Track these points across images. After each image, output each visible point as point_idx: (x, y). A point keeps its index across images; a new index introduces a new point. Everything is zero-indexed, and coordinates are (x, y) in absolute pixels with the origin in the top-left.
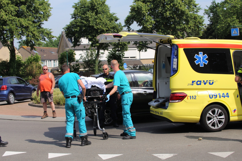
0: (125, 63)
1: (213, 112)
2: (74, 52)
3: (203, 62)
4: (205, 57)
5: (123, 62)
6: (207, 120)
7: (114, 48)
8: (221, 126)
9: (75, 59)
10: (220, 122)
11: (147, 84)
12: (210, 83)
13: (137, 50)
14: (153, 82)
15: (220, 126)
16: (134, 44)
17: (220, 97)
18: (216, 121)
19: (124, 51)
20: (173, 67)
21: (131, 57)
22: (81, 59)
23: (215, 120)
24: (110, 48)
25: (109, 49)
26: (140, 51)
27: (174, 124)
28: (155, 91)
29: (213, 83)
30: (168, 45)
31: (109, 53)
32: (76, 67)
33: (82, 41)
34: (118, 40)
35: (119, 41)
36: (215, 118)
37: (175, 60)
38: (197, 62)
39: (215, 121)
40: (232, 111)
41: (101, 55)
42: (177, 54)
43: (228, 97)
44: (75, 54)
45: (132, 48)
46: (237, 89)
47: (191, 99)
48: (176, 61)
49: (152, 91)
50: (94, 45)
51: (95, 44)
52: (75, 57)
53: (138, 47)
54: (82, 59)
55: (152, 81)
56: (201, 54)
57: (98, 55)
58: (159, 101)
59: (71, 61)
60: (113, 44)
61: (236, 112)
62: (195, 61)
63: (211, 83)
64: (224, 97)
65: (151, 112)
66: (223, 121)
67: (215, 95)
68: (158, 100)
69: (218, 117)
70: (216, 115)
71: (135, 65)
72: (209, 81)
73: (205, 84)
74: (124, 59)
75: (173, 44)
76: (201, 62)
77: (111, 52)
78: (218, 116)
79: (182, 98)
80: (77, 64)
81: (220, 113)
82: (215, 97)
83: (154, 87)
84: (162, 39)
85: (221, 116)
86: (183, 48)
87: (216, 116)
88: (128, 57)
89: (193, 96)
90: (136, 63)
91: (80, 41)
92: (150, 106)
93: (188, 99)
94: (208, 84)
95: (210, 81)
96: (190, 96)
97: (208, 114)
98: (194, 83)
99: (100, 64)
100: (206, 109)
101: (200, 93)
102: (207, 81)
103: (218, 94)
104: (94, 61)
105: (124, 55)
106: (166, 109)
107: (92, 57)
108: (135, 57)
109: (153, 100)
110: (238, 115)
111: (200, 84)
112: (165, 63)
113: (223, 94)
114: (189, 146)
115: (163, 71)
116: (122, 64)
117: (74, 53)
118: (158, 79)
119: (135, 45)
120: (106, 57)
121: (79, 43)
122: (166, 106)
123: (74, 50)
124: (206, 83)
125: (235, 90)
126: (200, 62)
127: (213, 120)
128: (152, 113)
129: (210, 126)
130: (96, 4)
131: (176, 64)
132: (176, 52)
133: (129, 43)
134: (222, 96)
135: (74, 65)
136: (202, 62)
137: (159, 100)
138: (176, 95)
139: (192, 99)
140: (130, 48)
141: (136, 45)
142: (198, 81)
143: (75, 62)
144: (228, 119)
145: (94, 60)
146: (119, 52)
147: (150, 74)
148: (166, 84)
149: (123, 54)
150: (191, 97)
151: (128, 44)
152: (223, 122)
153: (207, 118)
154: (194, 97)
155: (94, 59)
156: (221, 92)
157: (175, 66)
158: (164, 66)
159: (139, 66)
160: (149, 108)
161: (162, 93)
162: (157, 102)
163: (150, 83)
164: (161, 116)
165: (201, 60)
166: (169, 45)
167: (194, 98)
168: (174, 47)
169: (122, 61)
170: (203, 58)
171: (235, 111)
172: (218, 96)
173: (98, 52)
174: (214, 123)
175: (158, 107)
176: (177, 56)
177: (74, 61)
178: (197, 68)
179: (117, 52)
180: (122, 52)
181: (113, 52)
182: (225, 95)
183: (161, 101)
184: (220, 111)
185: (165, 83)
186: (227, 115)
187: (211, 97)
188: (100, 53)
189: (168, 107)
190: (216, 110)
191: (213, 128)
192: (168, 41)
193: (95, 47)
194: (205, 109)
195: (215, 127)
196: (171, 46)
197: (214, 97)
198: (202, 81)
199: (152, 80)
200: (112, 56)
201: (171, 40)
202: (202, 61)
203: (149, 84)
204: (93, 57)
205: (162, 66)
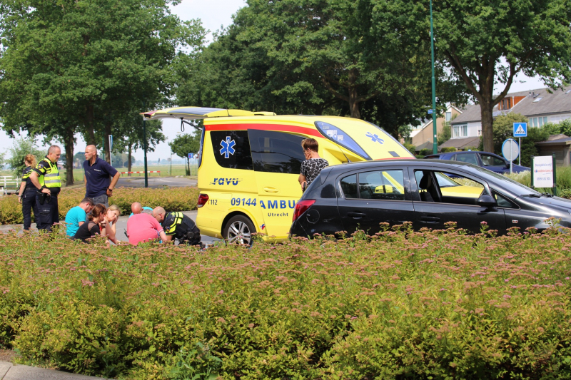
1: (237, 226)
4: (233, 143)
6: (228, 236)
17: (243, 204)
29: (237, 182)
36: (240, 235)
38: (222, 151)
40: (259, 226)
43: (255, 204)
47: (212, 204)
56: (228, 140)
62: (220, 150)
63: (235, 182)
64: (249, 205)
67: (238, 200)
72: (232, 179)
73: (228, 183)
78: (243, 233)
81: (244, 229)
82: (238, 203)
85: (246, 232)
86: (210, 131)
87: (240, 232)
93: (209, 204)
94: (231, 183)
95: (234, 179)
97: (230, 228)
98: (216, 181)
101: (222, 196)
102: (230, 179)
103: (242, 200)
111: (223, 183)
126: (225, 152)
134: (247, 203)
136: (228, 152)
142: (221, 179)
150: (212, 201)
154: (215, 201)
165: (227, 148)
170: (231, 145)
171: (263, 226)
182: (251, 202)
184: (244, 225)
187: (233, 203)
190: (240, 223)
197: (236, 203)
198: (225, 180)
202: (228, 150)
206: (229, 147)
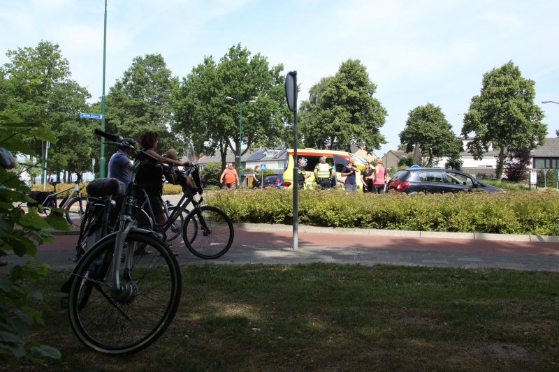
130: (427, 112)
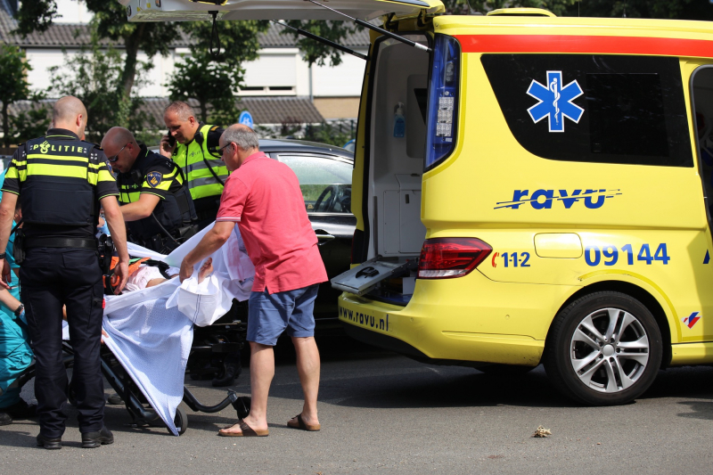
0: (246, 112)
1: (602, 323)
2: (24, 57)
3: (563, 115)
4: (573, 90)
5: (238, 106)
6: (572, 354)
7: (201, 46)
8: (634, 380)
9: (29, 88)
10: (629, 365)
11: (329, 201)
12: (588, 203)
13: (299, 58)
14: (351, 189)
15: (628, 381)
16: (285, 32)
17: (630, 261)
18: (612, 360)
19: (242, 60)
20: (434, 130)
21: (272, 88)
22: (54, 90)
23: (609, 355)
24: (181, 46)
25: (179, 50)
26: (311, 60)
27: (435, 370)
28: (362, 229)
29: (601, 200)
30: (418, 37)
31: (177, 65)
32: (33, 125)
33: (59, 11)
34: (210, 12)
35: (215, 17)
36: (608, 347)
37: (446, 102)
38: (537, 113)
39: (607, 358)
40: (681, 319)
41: (143, 75)
42: (453, 77)
43: (665, 259)
44: (29, 67)
45: (276, 46)
46: (703, 230)
47: (506, 265)
48: (451, 107)
49: (348, 230)
50: (112, 31)
51: (116, 25)
52: (29, 80)
53: (303, 46)
54: (61, 88)
55: (349, 186)
56: (555, 80)
57: (129, 74)
58: (377, 273)
59: (9, 96)
60: (197, 28)
61: (699, 325)
62: (528, 110)
63: (594, 201)
64: (649, 262)
65: (342, 318)
66: (640, 361)
67: (610, 251)
68: (372, 268)
69: (620, 344)
70: (614, 336)
71: (291, 122)
72: (584, 191)
73: (568, 203)
74: (241, 93)
75: (438, 35)
76: (553, 113)
77: (188, 61)
78: (622, 340)
79: (471, 261)
80: (38, 108)
81: (628, 329)
82: (610, 259)
83: (356, 212)
84: (393, 14)
85: (634, 339)
86: (479, 55)
87: (612, 340)
88: (261, 88)
89: (515, 255)
90: (294, 114)
91: (50, 10)
92: (340, 292)
93: (494, 264)
94: (579, 205)
95: (589, 191)
96: (505, 255)
97: (578, 330)
98: (523, 198)
99: (138, 111)
100: (569, 307)
101: (549, 242)
102: (577, 192)
103: (623, 249)
104: (113, 100)
105: (241, 79)
106: (405, 305)
107: (103, 80)
108: (289, 88)
109: (352, 266)
110: (705, 337)
111: (548, 205)
112: (404, 114)
113: (645, 247)
114: (493, 457)
115: (397, 149)
116: (232, 114)
117: (23, 60)
118: (376, 179)
119: (290, 37)
120: (166, 85)
121: (48, 19)
122: (405, 291)
123: (25, 48)
124: (574, 200)
125: (694, 234)
126: (549, 114)
127: (601, 356)
128: (347, 320)
129: (586, 379)
131: (450, 120)
132: (449, 70)
133: (263, 25)
134: (640, 258)
135: (22, 116)
136: (560, 115)
137: (378, 268)
138: (443, 247)
139: (511, 264)
140: (271, 46)
141: (297, 37)
142: (539, 193)
143: (29, 102)
144: (661, 351)
145: (112, 94)
146: (222, 64)
147: (341, 158)
148: (408, 201)
149: (240, 75)
150: (509, 258)
151: (259, 30)
152: (640, 365)
153: (572, 347)
154: (519, 257)
155: (112, 89)
156: (636, 241)
157: (444, 129)
158: (401, 127)
159: (304, 125)
160: (336, 302)
161: (391, 241)
162: (366, 275)
163: (341, 194)
164: (384, 332)
165: (555, 104)
166: (424, 38)
167: (519, 263)
168: (442, 49)
169: (233, 103)
170: (565, 95)
171: (693, 319)
172: (623, 257)
173: (131, 61)
174: (603, 367)
175: (369, 296)
176: (454, 88)
177: (25, 98)
178: (535, 139)
179: (213, 65)
180: (232, 65)
181: (193, 63)
182: (652, 255)
183: (384, 270)
184: (628, 318)
185: (403, 199)
186: (660, 338)
187: (593, 259)
188: (138, 67)
189: (410, 296)
190: (614, 314)
191: (599, 388)
192: (420, 23)
193: (114, 37)
194: (565, 310)
195: (605, 387)
196: (430, 43)
197: (603, 259)
198: (556, 194)
199: (350, 181)
200: (192, 81)
201: (429, 19)
202: (558, 110)
203: (338, 199)
204: (108, 81)
205: (392, 125)
206: (562, 103)
